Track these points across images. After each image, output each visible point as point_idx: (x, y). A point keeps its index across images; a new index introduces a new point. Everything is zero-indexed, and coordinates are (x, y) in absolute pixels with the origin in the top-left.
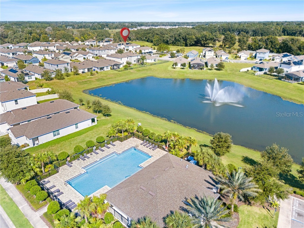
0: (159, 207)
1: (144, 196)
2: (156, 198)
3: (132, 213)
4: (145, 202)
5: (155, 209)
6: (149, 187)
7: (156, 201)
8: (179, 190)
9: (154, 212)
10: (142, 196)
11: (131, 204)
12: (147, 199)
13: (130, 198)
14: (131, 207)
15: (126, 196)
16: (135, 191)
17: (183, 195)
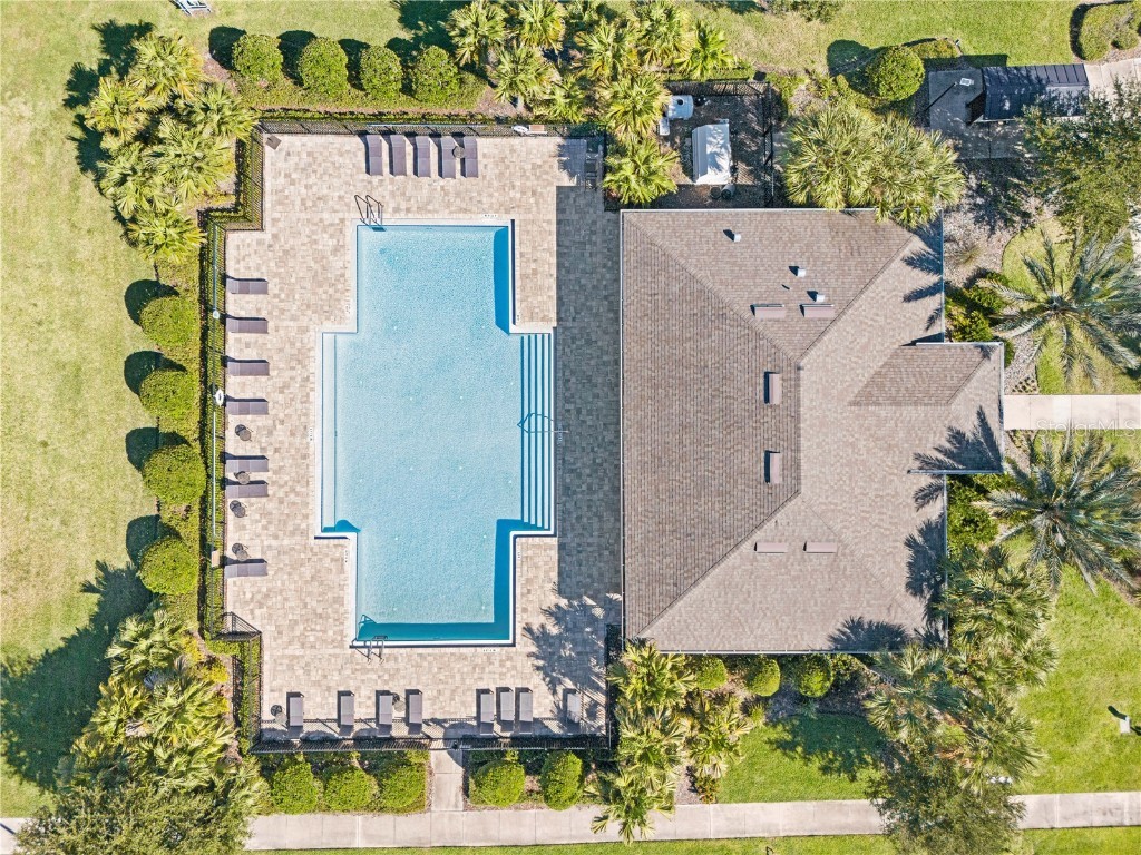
0: (875, 571)
1: (798, 568)
2: (847, 551)
3: (796, 636)
4: (813, 583)
5: (867, 583)
6: (794, 531)
7: (853, 561)
8: (876, 446)
9: (870, 593)
10: (788, 573)
11: (768, 614)
12: (815, 571)
13: (745, 601)
14: (777, 623)
15: (726, 603)
16: (746, 570)
17: (901, 452)
